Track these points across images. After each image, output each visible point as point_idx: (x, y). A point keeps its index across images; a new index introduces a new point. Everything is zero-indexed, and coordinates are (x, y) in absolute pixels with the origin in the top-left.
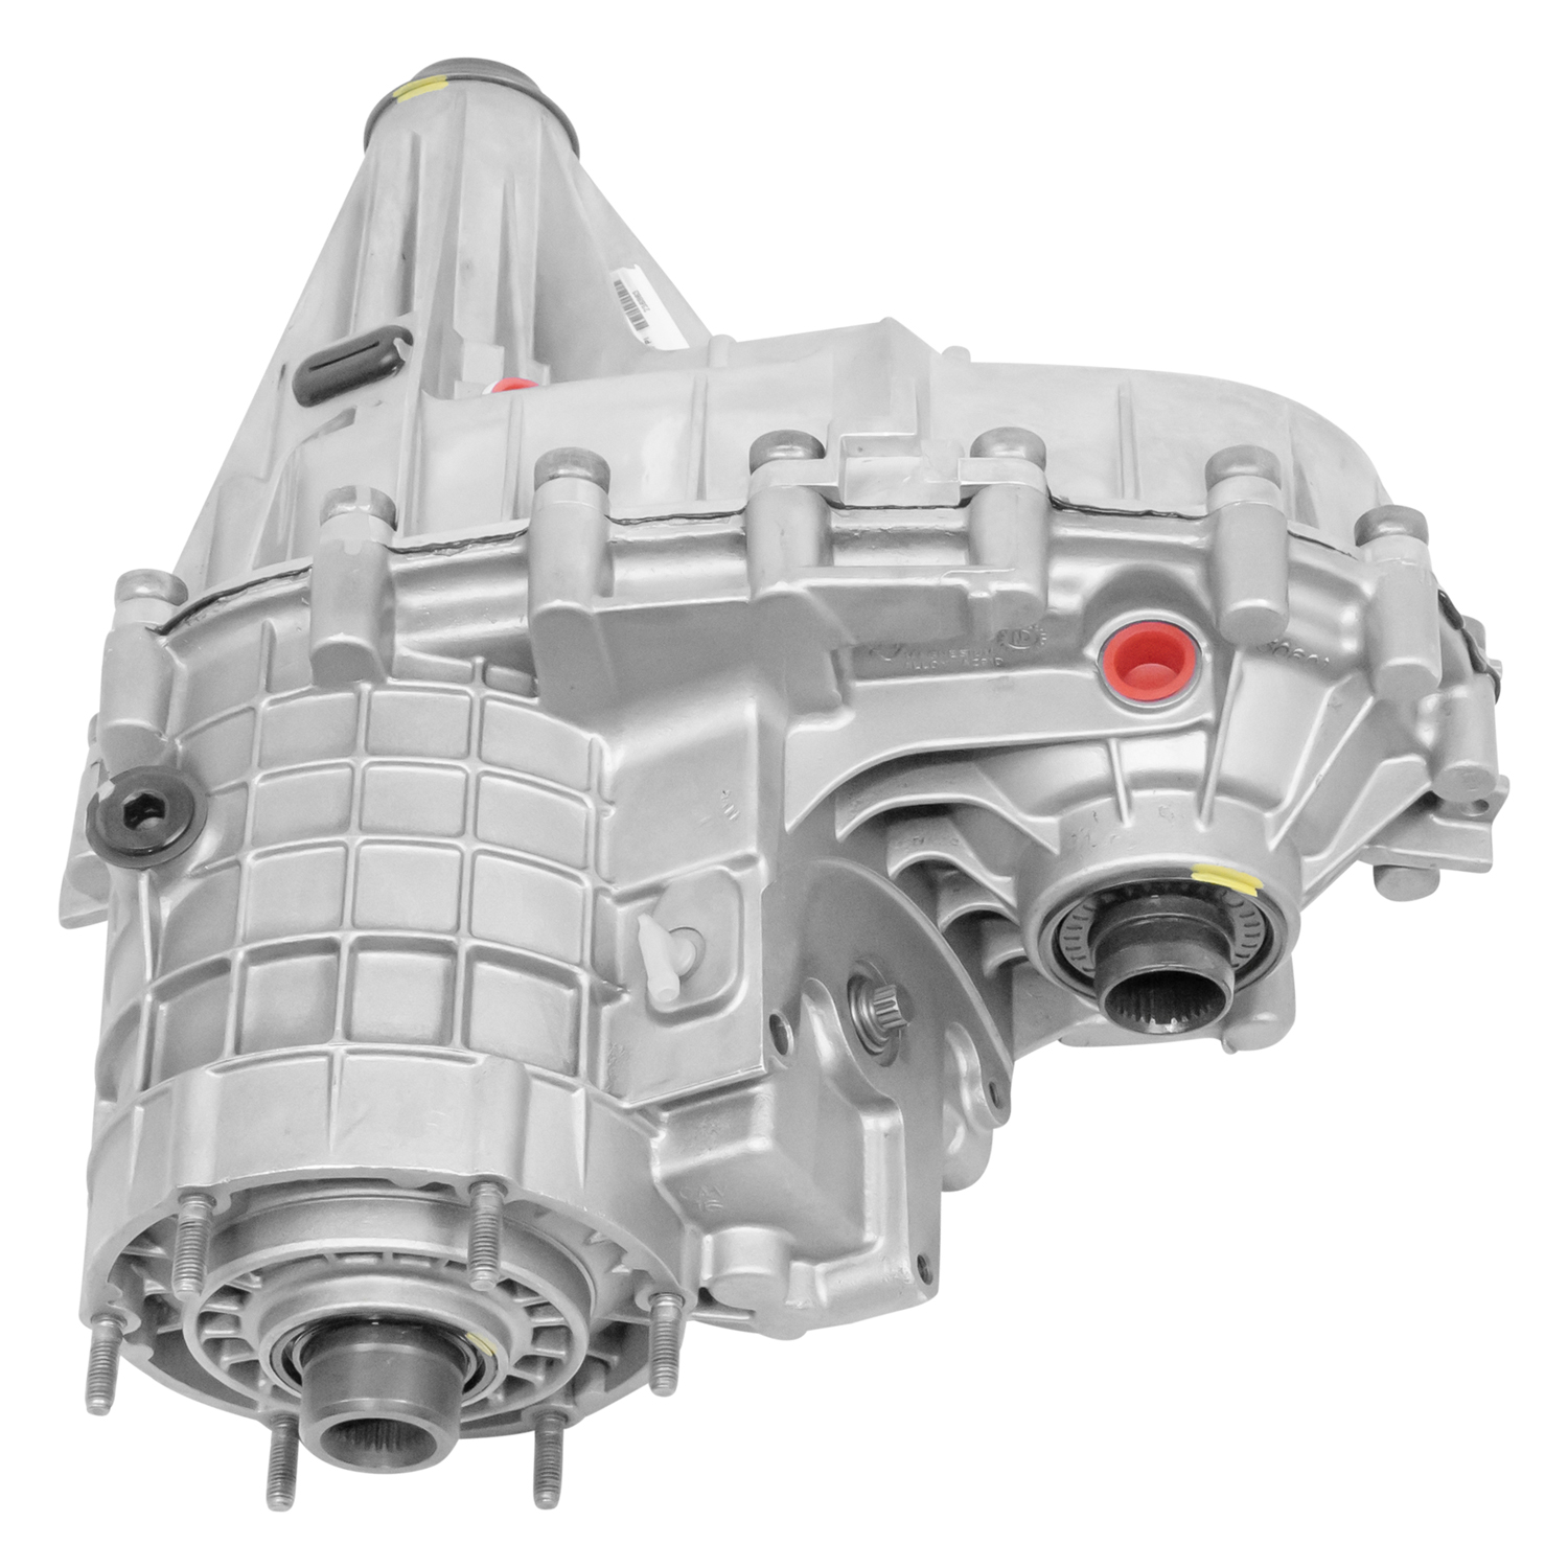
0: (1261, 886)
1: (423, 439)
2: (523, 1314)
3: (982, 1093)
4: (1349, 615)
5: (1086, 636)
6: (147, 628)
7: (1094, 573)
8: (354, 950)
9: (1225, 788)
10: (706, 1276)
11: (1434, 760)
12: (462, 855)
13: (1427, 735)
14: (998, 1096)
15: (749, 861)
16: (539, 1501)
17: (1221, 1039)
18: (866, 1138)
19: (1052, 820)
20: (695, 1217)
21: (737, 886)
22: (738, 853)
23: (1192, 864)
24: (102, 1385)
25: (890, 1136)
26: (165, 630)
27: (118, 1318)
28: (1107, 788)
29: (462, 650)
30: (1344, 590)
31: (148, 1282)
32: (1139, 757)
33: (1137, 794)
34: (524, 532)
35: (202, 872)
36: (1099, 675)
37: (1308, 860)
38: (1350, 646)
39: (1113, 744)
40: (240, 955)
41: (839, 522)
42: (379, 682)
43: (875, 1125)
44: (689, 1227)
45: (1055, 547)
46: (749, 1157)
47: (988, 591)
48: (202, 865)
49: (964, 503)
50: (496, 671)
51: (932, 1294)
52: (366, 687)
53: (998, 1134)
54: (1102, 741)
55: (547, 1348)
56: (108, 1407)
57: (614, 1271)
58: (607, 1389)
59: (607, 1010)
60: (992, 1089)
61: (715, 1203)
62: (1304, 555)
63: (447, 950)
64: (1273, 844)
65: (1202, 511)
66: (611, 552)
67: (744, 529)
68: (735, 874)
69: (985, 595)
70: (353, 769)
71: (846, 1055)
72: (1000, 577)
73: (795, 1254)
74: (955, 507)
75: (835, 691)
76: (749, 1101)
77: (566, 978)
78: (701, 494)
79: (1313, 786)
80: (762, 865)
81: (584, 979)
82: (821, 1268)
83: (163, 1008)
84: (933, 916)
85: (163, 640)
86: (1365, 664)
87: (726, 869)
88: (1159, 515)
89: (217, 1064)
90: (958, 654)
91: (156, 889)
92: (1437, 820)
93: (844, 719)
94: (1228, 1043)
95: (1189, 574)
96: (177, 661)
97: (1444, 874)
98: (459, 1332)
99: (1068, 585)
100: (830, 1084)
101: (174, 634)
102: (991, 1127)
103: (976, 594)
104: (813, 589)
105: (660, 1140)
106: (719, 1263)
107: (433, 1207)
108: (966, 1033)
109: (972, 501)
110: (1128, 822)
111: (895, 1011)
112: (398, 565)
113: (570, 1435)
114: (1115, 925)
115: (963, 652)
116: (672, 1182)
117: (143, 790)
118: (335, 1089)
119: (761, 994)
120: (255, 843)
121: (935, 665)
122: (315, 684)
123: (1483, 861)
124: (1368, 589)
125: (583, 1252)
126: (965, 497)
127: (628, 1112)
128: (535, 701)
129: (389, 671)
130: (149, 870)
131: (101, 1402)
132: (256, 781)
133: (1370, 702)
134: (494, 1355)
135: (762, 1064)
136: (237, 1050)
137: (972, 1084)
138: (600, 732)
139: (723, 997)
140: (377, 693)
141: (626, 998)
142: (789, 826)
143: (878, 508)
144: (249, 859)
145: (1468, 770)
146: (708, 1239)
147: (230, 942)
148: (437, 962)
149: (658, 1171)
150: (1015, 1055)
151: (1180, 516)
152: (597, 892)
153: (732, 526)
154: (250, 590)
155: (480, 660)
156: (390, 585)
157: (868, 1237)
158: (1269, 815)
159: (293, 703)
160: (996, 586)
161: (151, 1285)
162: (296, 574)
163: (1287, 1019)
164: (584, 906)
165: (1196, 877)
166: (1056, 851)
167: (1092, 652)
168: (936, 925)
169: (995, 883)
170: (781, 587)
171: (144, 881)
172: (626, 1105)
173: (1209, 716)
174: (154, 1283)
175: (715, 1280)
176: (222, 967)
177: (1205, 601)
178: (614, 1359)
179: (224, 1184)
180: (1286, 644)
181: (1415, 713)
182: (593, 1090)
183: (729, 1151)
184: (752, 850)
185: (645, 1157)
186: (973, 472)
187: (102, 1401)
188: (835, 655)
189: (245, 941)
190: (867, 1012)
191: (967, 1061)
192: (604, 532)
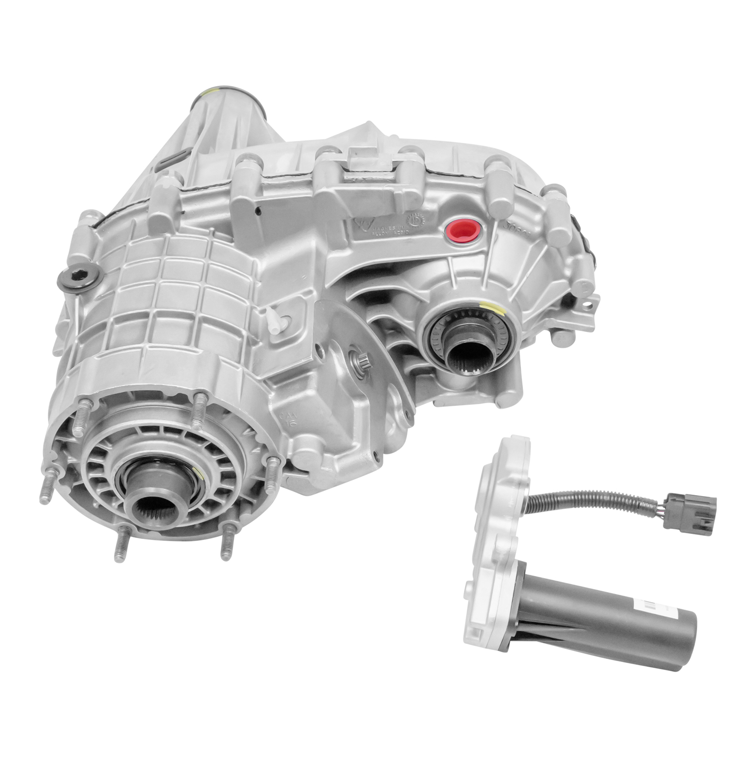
0: (506, 313)
1: (197, 166)
2: (216, 464)
3: (402, 412)
4: (538, 217)
5: (440, 222)
6: (89, 226)
7: (444, 196)
8: (154, 317)
9: (491, 277)
10: (290, 454)
11: (571, 281)
12: (200, 287)
13: (568, 272)
14: (409, 416)
15: (310, 292)
16: (222, 555)
17: (495, 403)
18: (355, 410)
19: (427, 292)
20: (286, 430)
21: (306, 303)
22: (306, 289)
23: (480, 301)
24: (47, 491)
25: (364, 409)
26: (95, 227)
27: (56, 469)
28: (448, 277)
29: (206, 226)
30: (536, 209)
31: (69, 457)
32: (459, 265)
33: (459, 279)
34: (230, 182)
35: (100, 297)
36: (445, 236)
37: (524, 313)
38: (538, 229)
39: (450, 259)
40: (112, 319)
41: (347, 176)
42: (173, 233)
43: (358, 404)
44: (284, 434)
45: (427, 185)
46: (307, 398)
47: (402, 191)
48: (100, 295)
49: (394, 170)
50: (218, 233)
51: (380, 466)
52: (168, 235)
53: (410, 430)
54: (445, 258)
55: (227, 485)
56: (49, 500)
57: (253, 451)
58: (252, 513)
59: (254, 348)
60: (407, 414)
61: (293, 422)
62: (520, 194)
63: (191, 317)
64: (511, 299)
65: (483, 176)
66: (261, 188)
67: (312, 178)
68: (304, 298)
69: (400, 192)
70: (160, 260)
71: (347, 373)
72: (406, 187)
73: (325, 449)
74: (391, 172)
75: (345, 239)
76: (307, 378)
77: (237, 333)
78: (297, 169)
79: (525, 278)
80: (315, 293)
81: (244, 333)
82: (336, 457)
83: (82, 346)
84: (384, 343)
85: (95, 230)
86: (543, 235)
87: (302, 296)
88: (466, 177)
89: (98, 355)
90: (392, 228)
91: (82, 304)
92: (574, 312)
93: (348, 252)
94: (497, 403)
95: (477, 198)
96: (100, 238)
97: (577, 333)
98: (190, 466)
99: (433, 200)
100: (340, 384)
101: (99, 227)
102: (407, 428)
103: (396, 192)
104: (337, 191)
105: (272, 395)
106: (295, 448)
107: (180, 411)
108: (397, 390)
109: (397, 168)
110: (455, 287)
111: (367, 360)
112: (183, 196)
113: (237, 537)
114: (450, 330)
115: (394, 227)
116: (277, 411)
117: (81, 269)
118: (143, 359)
119: (312, 334)
120: (121, 285)
121: (383, 234)
122: (149, 235)
123: (591, 326)
124: (544, 208)
125: (241, 439)
126: (394, 167)
127: (259, 381)
128: (233, 244)
129: (177, 230)
130: (80, 295)
131: (45, 498)
132: (125, 267)
133: (546, 247)
134: (204, 481)
135: (311, 356)
136: (107, 349)
137: (399, 410)
138: (257, 258)
139: (297, 335)
140: (172, 238)
141: (261, 344)
142: (327, 286)
143: (362, 172)
144: (119, 290)
145: (584, 282)
146: (291, 440)
147: (108, 316)
148: (188, 322)
149: (271, 407)
150: (416, 404)
151: (474, 177)
152: (252, 308)
153: (308, 178)
154: (128, 208)
155: (212, 229)
156: (179, 203)
157: (354, 444)
158: (509, 290)
159: (140, 242)
160: (405, 190)
161: (70, 459)
162: (145, 201)
163: (520, 395)
164: (247, 311)
165: (481, 306)
166: (428, 302)
167: (441, 229)
168: (385, 347)
169: (408, 324)
170: (324, 190)
171: (77, 300)
172: (259, 378)
173: (485, 249)
174: (73, 458)
175: (293, 455)
176: (104, 326)
177: (483, 208)
178: (254, 501)
179: (97, 393)
180: (514, 225)
181: (564, 265)
182: (246, 370)
183: (299, 396)
184: (311, 288)
185: (266, 401)
186: (398, 158)
187: (47, 497)
188: (345, 222)
189: (114, 315)
190: (357, 362)
191: (396, 400)
192: (260, 180)
